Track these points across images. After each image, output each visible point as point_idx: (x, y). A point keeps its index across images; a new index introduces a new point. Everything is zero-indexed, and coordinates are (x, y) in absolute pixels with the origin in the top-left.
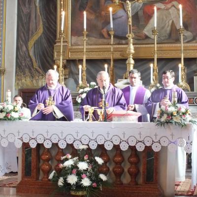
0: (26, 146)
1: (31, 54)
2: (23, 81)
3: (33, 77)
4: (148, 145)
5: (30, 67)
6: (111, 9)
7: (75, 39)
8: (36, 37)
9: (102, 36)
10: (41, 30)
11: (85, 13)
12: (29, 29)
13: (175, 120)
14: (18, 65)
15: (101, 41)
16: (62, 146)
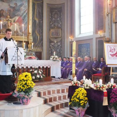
6: (1, 22)
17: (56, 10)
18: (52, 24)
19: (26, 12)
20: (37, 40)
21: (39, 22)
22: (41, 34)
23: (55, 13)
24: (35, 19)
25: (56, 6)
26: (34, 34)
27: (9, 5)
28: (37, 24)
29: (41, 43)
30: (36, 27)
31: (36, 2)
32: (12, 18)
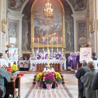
0: (38, 64)
1: (25, 46)
2: (23, 52)
3: (25, 51)
4: (59, 63)
5: (25, 49)
6: (44, 38)
7: (35, 43)
8: (26, 43)
9: (41, 43)
10: (27, 41)
11: (38, 39)
12: (24, 41)
13: (63, 59)
14: (22, 49)
15: (40, 44)
16: (45, 63)
17: (83, 24)
18: (81, 34)
19: (61, 29)
20: (70, 46)
21: (71, 34)
22: (72, 42)
23: (82, 27)
24: (68, 32)
25: (83, 21)
26: (68, 42)
27: (50, 27)
28: (69, 35)
29: (73, 48)
30: (69, 37)
31: (68, 22)
32: (52, 34)
